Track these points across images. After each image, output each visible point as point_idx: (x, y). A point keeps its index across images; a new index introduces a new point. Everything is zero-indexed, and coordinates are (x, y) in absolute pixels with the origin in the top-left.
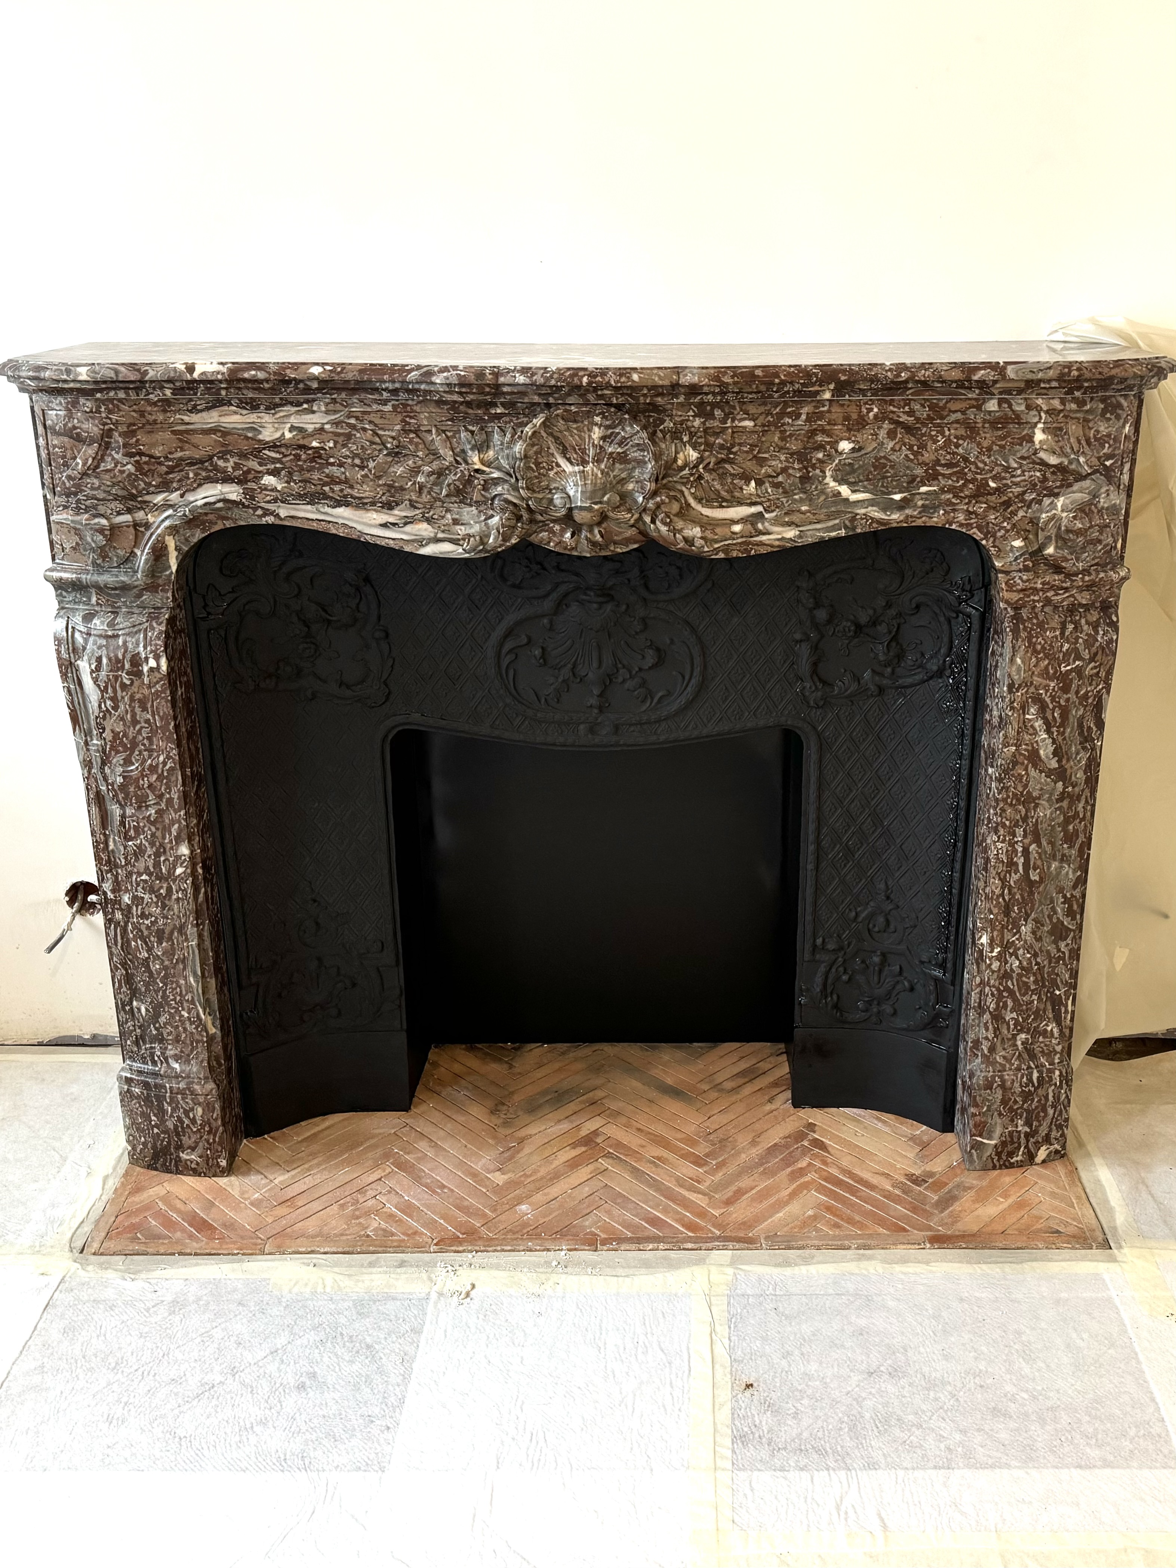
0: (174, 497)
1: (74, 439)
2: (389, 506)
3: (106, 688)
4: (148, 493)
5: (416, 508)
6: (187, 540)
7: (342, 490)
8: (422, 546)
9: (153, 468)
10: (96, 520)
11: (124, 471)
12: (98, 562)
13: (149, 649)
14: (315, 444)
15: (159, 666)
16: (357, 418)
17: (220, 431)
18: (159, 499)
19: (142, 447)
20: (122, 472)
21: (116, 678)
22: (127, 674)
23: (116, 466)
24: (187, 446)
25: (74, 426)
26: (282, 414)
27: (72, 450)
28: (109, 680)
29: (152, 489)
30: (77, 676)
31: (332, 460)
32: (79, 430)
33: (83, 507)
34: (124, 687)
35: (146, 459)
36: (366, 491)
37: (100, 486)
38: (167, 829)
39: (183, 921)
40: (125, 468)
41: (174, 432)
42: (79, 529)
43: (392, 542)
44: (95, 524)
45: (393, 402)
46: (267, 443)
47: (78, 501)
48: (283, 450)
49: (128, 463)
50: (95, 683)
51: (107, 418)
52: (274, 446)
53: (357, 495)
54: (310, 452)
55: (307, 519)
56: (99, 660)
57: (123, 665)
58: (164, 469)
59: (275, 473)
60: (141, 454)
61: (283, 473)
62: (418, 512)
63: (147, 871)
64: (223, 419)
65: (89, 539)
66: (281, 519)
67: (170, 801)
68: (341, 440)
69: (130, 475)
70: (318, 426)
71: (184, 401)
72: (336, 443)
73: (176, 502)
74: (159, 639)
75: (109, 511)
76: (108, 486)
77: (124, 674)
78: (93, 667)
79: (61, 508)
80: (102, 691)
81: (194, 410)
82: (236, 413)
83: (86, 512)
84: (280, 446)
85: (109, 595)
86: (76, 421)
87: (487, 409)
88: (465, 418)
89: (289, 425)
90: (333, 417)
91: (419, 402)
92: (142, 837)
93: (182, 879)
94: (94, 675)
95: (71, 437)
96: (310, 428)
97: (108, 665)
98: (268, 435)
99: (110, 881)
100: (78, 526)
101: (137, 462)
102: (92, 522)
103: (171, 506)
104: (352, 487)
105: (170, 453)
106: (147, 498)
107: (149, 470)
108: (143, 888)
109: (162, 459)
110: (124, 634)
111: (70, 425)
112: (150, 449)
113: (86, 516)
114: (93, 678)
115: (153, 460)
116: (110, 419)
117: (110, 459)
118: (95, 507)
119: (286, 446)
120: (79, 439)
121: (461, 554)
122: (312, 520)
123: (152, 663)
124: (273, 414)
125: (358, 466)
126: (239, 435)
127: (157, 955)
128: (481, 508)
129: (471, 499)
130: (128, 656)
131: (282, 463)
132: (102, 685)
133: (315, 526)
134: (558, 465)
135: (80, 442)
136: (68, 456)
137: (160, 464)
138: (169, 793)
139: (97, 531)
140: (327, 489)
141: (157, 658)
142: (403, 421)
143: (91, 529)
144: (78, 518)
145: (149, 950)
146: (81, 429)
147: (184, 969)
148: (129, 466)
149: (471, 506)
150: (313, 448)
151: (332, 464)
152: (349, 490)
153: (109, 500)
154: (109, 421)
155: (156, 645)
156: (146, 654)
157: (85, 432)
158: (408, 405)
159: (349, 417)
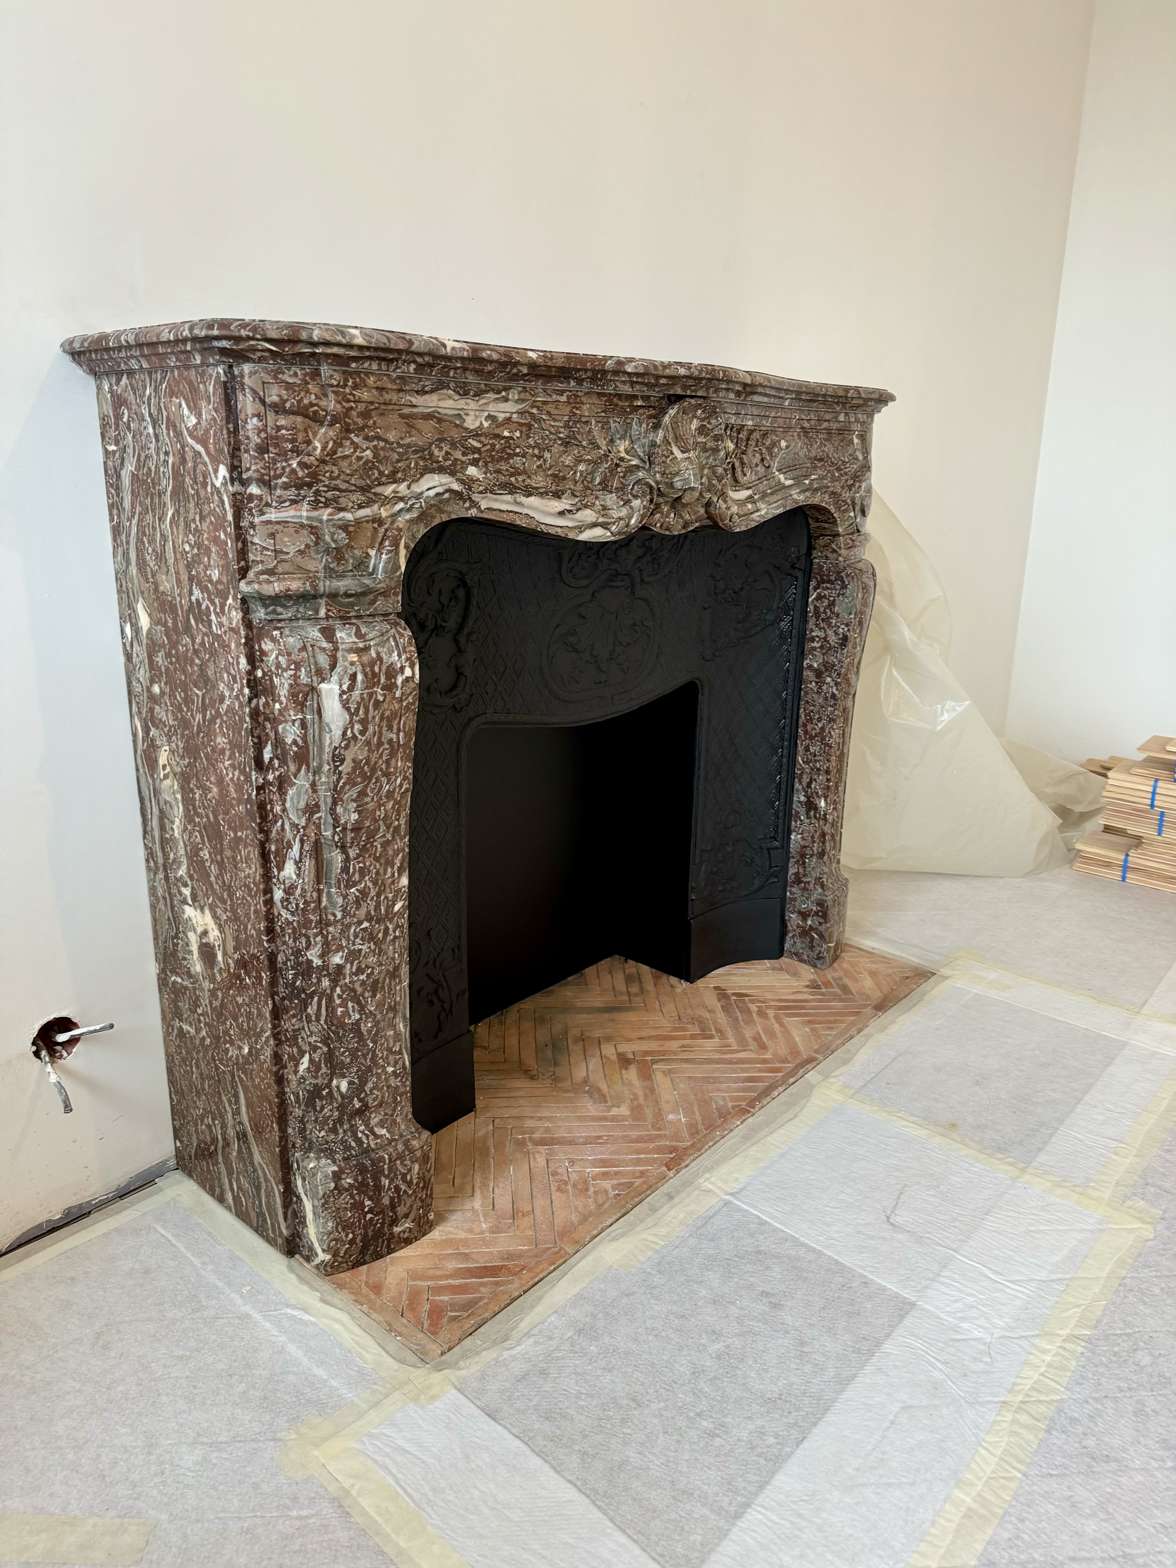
0: (402, 488)
1: (310, 419)
2: (557, 495)
3: (357, 710)
4: (379, 485)
5: (576, 496)
6: (413, 536)
7: (524, 481)
8: (581, 532)
9: (388, 455)
10: (341, 515)
11: (362, 458)
12: (331, 566)
13: (404, 657)
14: (506, 434)
15: (413, 677)
16: (538, 409)
17: (436, 417)
18: (388, 490)
19: (379, 430)
20: (359, 458)
21: (371, 695)
22: (382, 689)
23: (355, 451)
24: (414, 432)
25: (311, 403)
26: (483, 401)
27: (306, 431)
28: (363, 699)
29: (384, 479)
30: (318, 703)
31: (518, 450)
32: (316, 408)
33: (323, 500)
34: (377, 704)
35: (382, 444)
36: (538, 481)
37: (339, 475)
38: (390, 863)
39: (397, 962)
40: (363, 454)
41: (402, 416)
42: (316, 527)
43: (559, 530)
44: (339, 520)
45: (568, 393)
46: (472, 431)
47: (317, 493)
48: (483, 439)
49: (367, 448)
50: (344, 706)
51: (351, 394)
52: (476, 434)
53: (534, 485)
54: (503, 442)
55: (500, 511)
56: (353, 677)
57: (379, 680)
58: (396, 456)
59: (475, 463)
60: (379, 438)
61: (481, 463)
62: (577, 500)
63: (369, 918)
64: (442, 404)
65: (328, 538)
66: (482, 512)
67: (397, 829)
68: (524, 429)
69: (367, 461)
70: (508, 415)
71: (416, 381)
72: (521, 432)
73: (404, 494)
74: (411, 645)
75: (351, 505)
76: (348, 475)
77: (379, 690)
78: (345, 687)
79: (287, 504)
80: (351, 715)
81: (422, 392)
82: (450, 397)
83: (326, 506)
84: (480, 435)
85: (341, 604)
86: (313, 397)
87: (632, 402)
88: (614, 410)
89: (486, 414)
90: (521, 407)
91: (586, 394)
92: (367, 878)
93: (400, 914)
94: (345, 697)
95: (306, 416)
96: (501, 417)
97: (363, 682)
98: (471, 423)
99: (319, 945)
100: (315, 524)
101: (375, 446)
102: (336, 517)
103: (401, 499)
104: (529, 477)
105: (402, 438)
106: (379, 490)
107: (385, 457)
108: (362, 939)
109: (395, 445)
110: (375, 645)
111: (306, 401)
112: (385, 433)
113: (329, 510)
114: (341, 701)
115: (388, 446)
116: (354, 395)
117: (348, 443)
118: (336, 500)
119: (485, 435)
120: (316, 419)
121: (609, 537)
122: (504, 511)
123: (408, 672)
124: (477, 401)
125: (536, 456)
126: (451, 423)
127: (371, 1012)
128: (619, 494)
129: (612, 486)
130: (384, 668)
131: (480, 453)
132: (353, 707)
133: (505, 518)
134: (672, 453)
135: (316, 422)
136: (300, 438)
137: (393, 450)
138: (398, 820)
139: (340, 527)
140: (513, 479)
141: (412, 666)
142: (571, 412)
143: (334, 525)
144: (315, 514)
145: (362, 1008)
146: (319, 406)
147: (394, 1017)
148: (368, 452)
149: (611, 492)
150: (505, 437)
151: (517, 455)
152: (529, 480)
153: (351, 491)
154: (352, 398)
155: (411, 651)
156: (401, 663)
157: (323, 410)
158: (578, 396)
159: (532, 407)
